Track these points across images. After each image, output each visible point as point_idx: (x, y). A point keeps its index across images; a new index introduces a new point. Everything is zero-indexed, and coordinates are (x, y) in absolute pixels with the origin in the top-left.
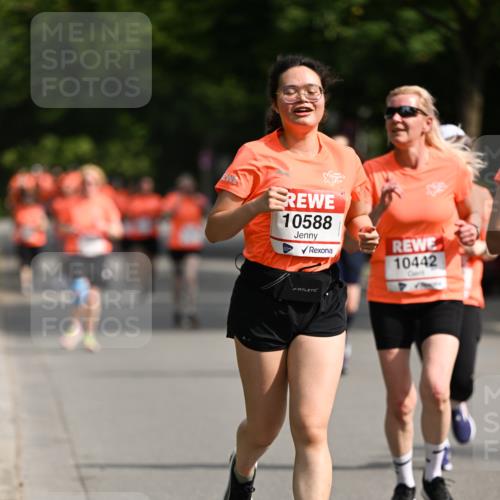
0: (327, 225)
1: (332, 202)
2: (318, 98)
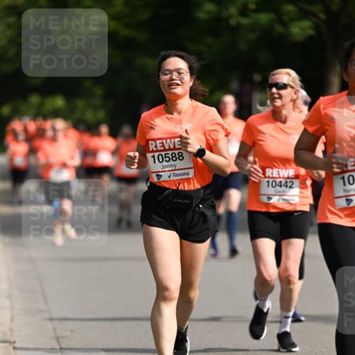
0: (181, 158)
1: (179, 143)
2: (184, 77)
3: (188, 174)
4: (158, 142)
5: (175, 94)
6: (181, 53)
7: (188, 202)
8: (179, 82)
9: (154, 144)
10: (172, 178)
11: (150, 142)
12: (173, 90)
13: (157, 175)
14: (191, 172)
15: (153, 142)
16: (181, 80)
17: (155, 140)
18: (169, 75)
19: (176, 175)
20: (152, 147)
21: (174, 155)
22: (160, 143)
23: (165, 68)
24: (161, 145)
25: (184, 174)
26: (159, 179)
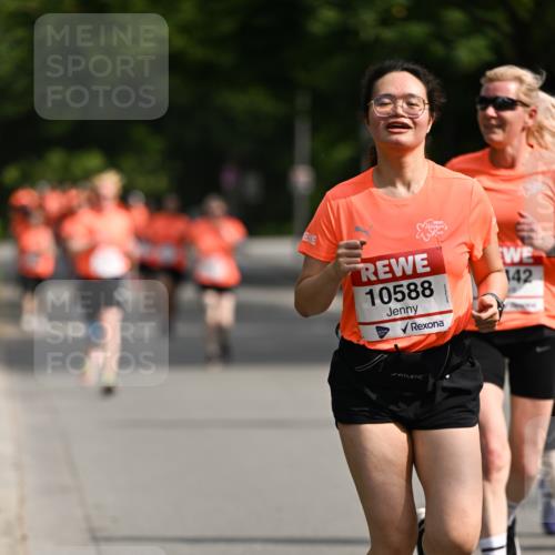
0: (427, 293)
1: (425, 263)
2: (420, 113)
3: (441, 324)
4: (380, 263)
9: (372, 270)
11: (364, 266)
13: (378, 328)
15: (371, 266)
16: (413, 117)
17: (372, 260)
19: (417, 327)
20: (367, 274)
21: (412, 287)
22: (384, 266)
23: (383, 92)
24: (387, 269)
25: (433, 324)
26: (382, 337)
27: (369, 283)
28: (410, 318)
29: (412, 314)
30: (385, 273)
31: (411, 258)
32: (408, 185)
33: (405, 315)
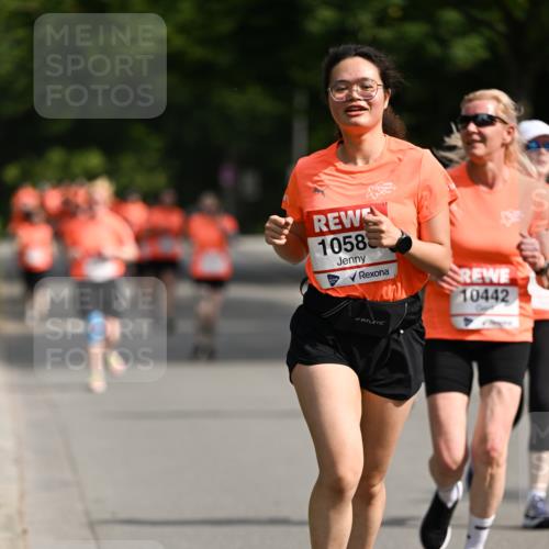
2: (374, 94)
3: (387, 272)
4: (330, 216)
5: (356, 125)
6: (366, 49)
7: (381, 323)
8: (363, 104)
9: (324, 221)
10: (358, 281)
11: (316, 217)
12: (354, 120)
13: (329, 276)
14: (393, 270)
15: (322, 217)
16: (368, 99)
17: (324, 212)
18: (346, 92)
19: (365, 275)
20: (319, 225)
21: (360, 239)
22: (335, 218)
23: (340, 79)
24: (337, 221)
25: (379, 273)
26: (332, 285)
27: (322, 233)
28: (358, 267)
29: (360, 264)
30: (336, 224)
31: (358, 212)
32: (366, 160)
33: (355, 265)
